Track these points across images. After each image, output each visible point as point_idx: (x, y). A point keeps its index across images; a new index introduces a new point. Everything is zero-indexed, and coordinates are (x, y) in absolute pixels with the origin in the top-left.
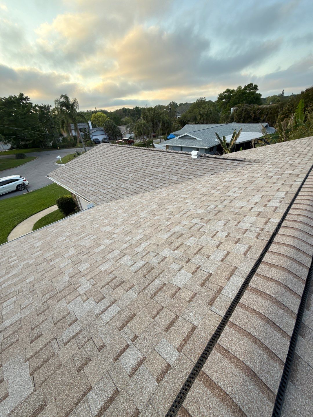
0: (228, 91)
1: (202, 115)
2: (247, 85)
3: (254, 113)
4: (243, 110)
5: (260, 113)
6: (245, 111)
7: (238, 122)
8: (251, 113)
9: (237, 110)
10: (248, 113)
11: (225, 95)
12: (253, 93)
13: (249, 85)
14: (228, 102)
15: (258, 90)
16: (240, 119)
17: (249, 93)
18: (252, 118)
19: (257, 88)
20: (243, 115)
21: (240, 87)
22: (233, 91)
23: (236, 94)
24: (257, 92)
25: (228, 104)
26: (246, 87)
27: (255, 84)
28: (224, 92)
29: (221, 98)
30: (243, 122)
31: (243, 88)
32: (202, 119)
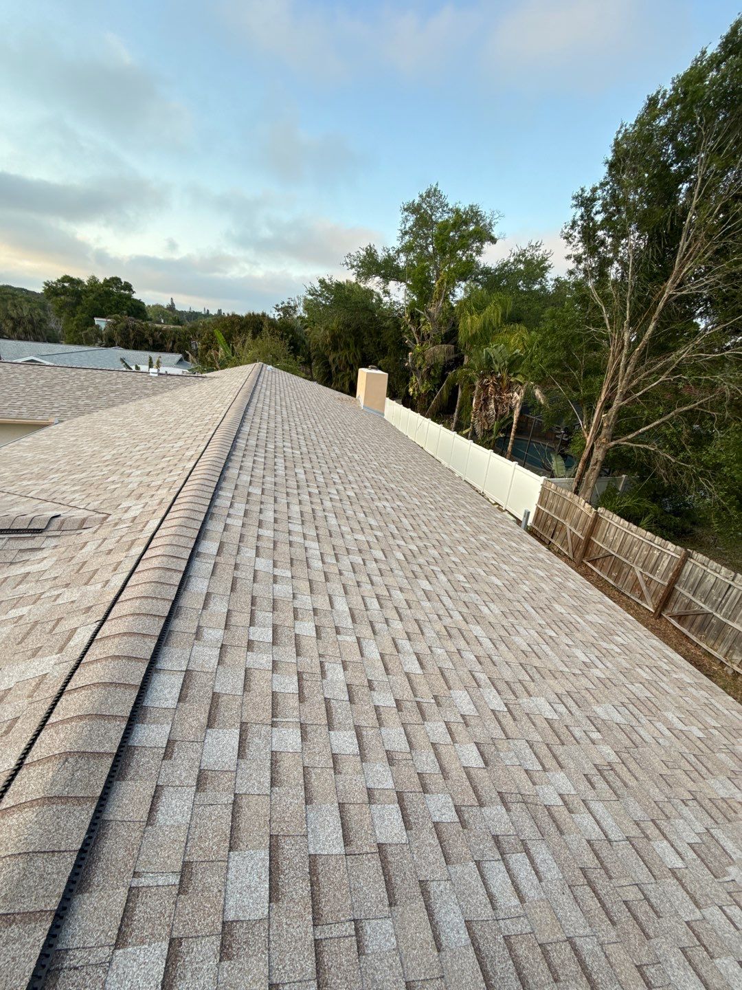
0: (66, 279)
1: (17, 322)
2: (108, 278)
3: (152, 335)
4: (127, 327)
5: (162, 337)
6: (133, 330)
7: (126, 348)
8: (146, 336)
9: (114, 325)
10: (140, 333)
11: (64, 287)
12: (129, 298)
13: (113, 279)
14: (78, 303)
15: (134, 292)
16: (127, 342)
17: (121, 296)
18: (151, 342)
19: (132, 290)
20: (131, 336)
21: (94, 278)
22: (79, 282)
23: (92, 291)
24: (135, 296)
25: (79, 308)
26: (106, 281)
27: (127, 281)
28: (59, 281)
29: (52, 291)
30: (135, 348)
31: (101, 281)
32: (20, 330)
